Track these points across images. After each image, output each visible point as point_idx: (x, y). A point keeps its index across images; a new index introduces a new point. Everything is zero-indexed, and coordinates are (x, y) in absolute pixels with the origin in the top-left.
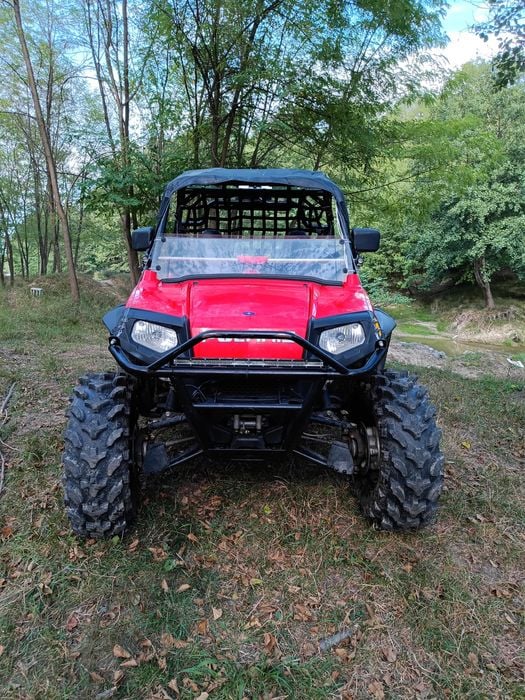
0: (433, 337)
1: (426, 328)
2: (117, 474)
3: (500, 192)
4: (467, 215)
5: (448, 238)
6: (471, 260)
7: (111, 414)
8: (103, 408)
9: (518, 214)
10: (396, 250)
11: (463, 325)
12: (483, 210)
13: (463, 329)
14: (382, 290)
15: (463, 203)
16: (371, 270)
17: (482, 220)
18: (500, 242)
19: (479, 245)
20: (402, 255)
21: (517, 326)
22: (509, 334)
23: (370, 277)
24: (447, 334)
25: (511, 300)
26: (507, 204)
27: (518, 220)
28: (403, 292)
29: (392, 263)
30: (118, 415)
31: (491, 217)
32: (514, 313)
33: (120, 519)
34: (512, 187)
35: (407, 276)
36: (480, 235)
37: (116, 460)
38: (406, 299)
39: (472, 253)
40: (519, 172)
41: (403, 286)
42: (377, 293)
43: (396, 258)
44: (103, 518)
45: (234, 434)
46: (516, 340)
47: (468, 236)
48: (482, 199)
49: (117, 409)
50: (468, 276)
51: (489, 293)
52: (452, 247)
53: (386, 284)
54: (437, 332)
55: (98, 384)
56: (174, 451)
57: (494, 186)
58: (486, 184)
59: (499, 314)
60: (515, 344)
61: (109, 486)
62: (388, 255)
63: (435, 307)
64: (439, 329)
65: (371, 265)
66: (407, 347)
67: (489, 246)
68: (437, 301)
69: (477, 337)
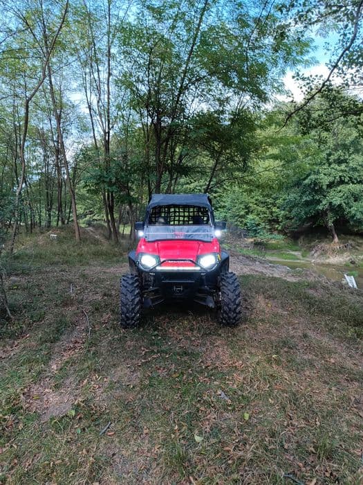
0: (299, 261)
1: (294, 255)
2: (137, 304)
3: (336, 170)
4: (315, 184)
5: (305, 199)
6: (320, 212)
7: (135, 285)
8: (133, 284)
9: (347, 183)
10: (274, 205)
11: (318, 253)
12: (326, 181)
13: (318, 256)
14: (265, 231)
15: (313, 177)
16: (257, 218)
17: (325, 187)
18: (337, 201)
19: (324, 203)
20: (278, 208)
21: (353, 253)
22: (348, 259)
23: (257, 223)
24: (308, 259)
25: (348, 237)
26: (340, 177)
27: (348, 187)
28: (280, 232)
29: (271, 213)
30: (137, 285)
31: (330, 185)
32: (351, 245)
33: (137, 320)
34: (343, 167)
35: (281, 222)
36: (325, 196)
37: (137, 299)
38: (281, 237)
39: (320, 207)
40: (347, 157)
41: (280, 228)
42: (261, 233)
43: (274, 210)
44: (132, 319)
45: (174, 292)
46: (353, 263)
47: (317, 197)
48: (325, 174)
49: (137, 284)
50: (320, 222)
51: (334, 232)
52: (307, 204)
53: (268, 227)
54: (301, 258)
55: (130, 277)
56: (153, 301)
57: (332, 166)
58: (327, 164)
59: (341, 246)
60: (352, 265)
61: (135, 308)
62: (269, 208)
63: (301, 242)
64: (303, 256)
65: (258, 215)
66: (274, 267)
67: (331, 203)
68: (302, 238)
69: (327, 261)
